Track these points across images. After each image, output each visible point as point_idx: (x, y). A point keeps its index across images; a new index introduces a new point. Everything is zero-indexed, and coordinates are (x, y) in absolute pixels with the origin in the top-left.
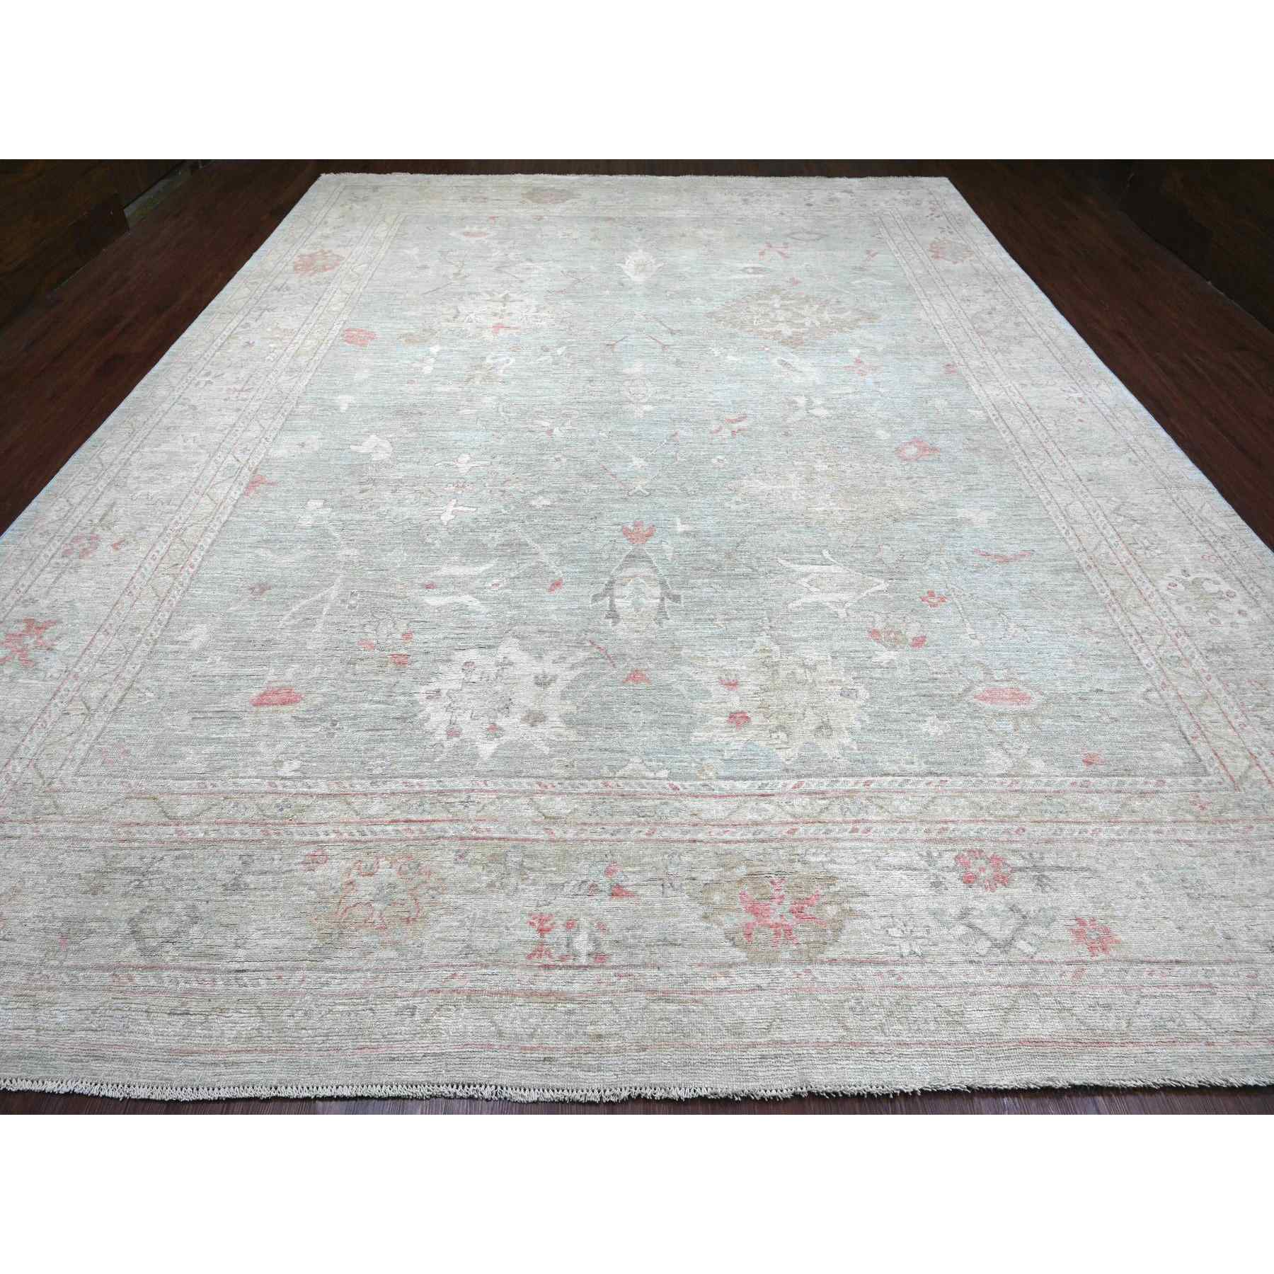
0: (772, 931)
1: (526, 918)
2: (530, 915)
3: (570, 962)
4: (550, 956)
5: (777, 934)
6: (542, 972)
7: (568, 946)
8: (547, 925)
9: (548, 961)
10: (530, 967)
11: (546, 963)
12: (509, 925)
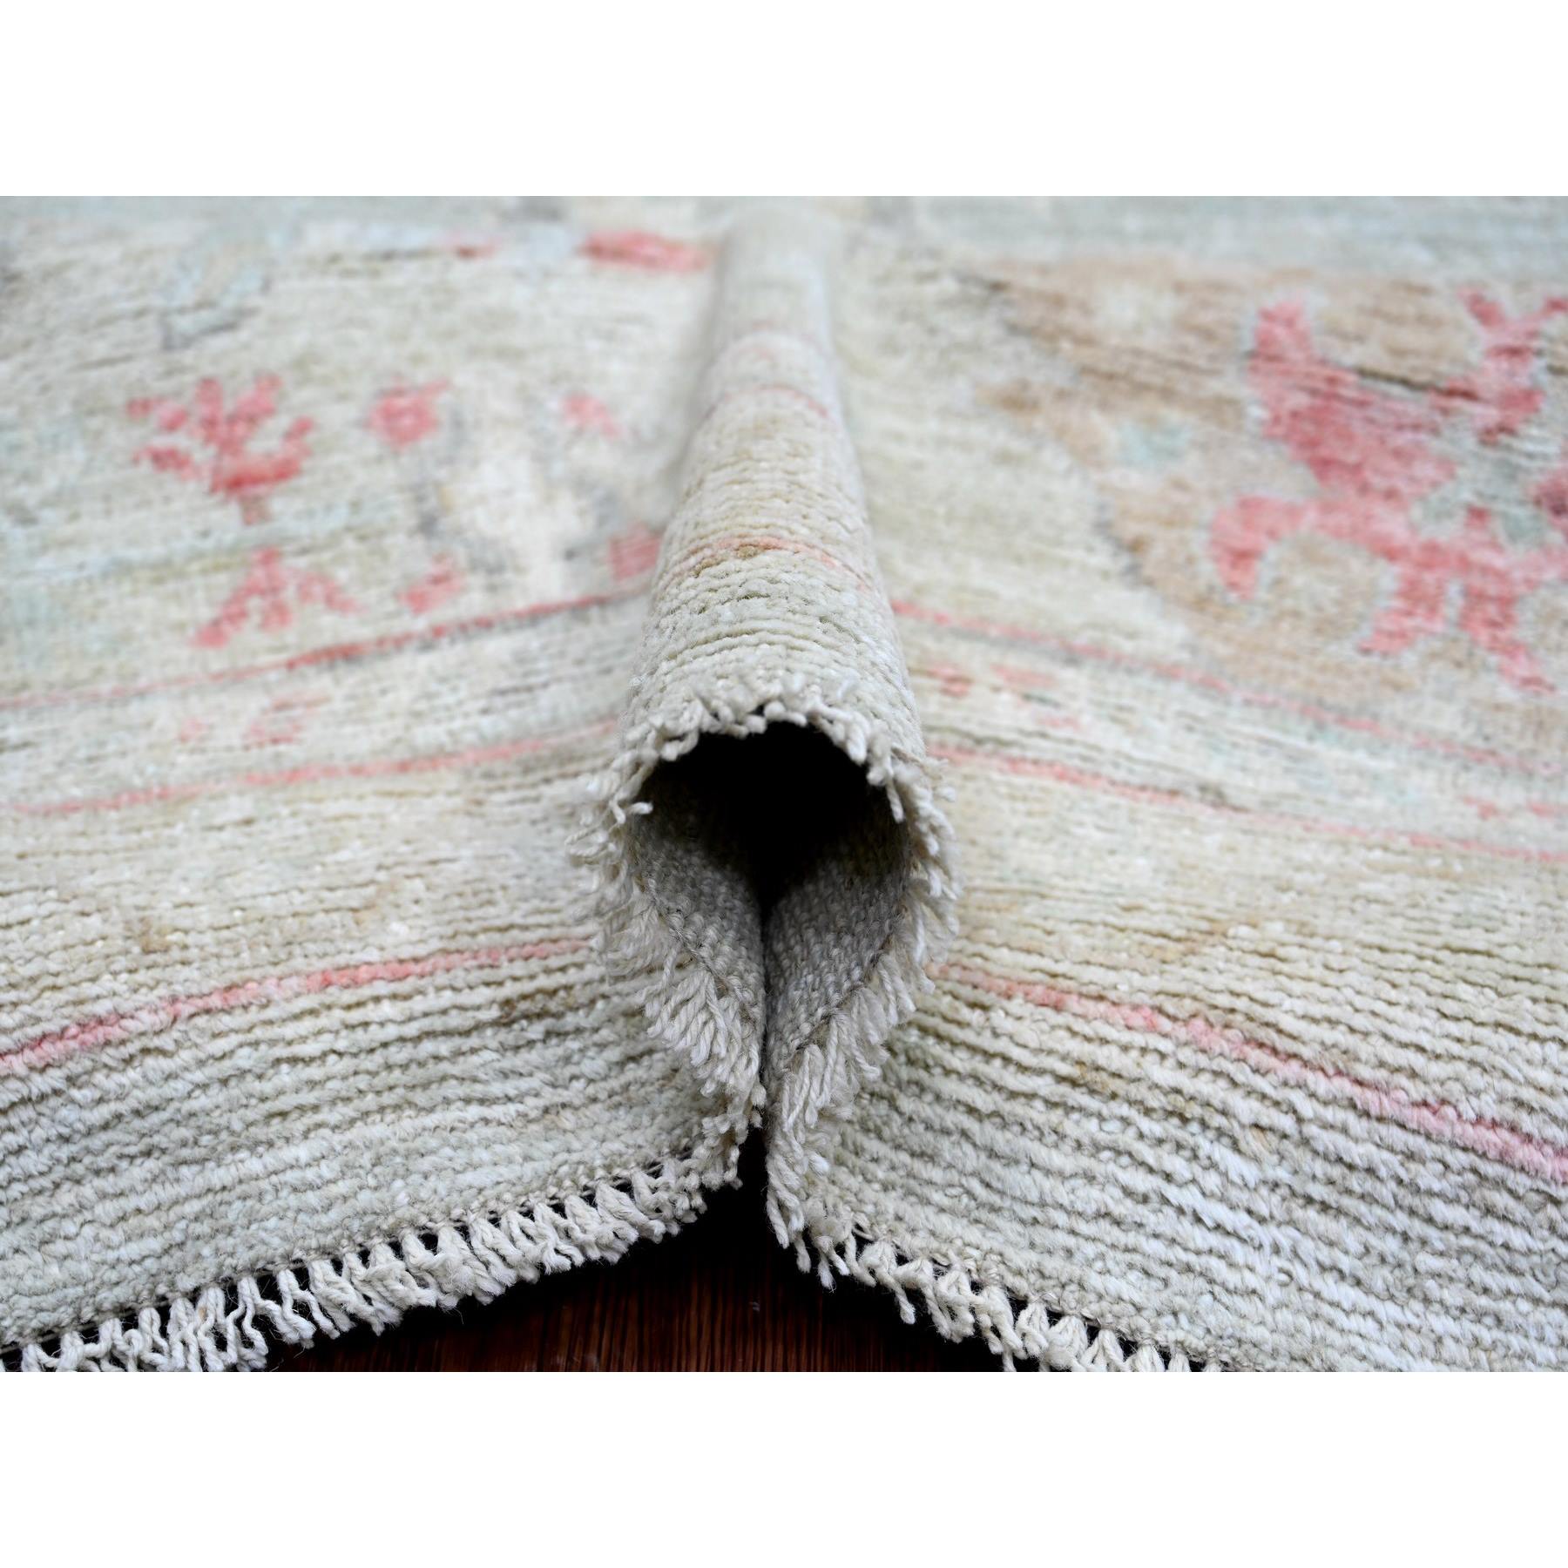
0: (1389, 577)
1: (121, 437)
2: (139, 408)
3: (473, 601)
4: (335, 600)
5: (1415, 596)
6: (319, 682)
7: (427, 526)
8: (264, 444)
9: (332, 628)
10: (236, 677)
11: (326, 639)
12: (29, 495)
